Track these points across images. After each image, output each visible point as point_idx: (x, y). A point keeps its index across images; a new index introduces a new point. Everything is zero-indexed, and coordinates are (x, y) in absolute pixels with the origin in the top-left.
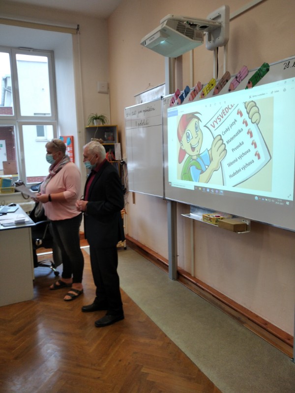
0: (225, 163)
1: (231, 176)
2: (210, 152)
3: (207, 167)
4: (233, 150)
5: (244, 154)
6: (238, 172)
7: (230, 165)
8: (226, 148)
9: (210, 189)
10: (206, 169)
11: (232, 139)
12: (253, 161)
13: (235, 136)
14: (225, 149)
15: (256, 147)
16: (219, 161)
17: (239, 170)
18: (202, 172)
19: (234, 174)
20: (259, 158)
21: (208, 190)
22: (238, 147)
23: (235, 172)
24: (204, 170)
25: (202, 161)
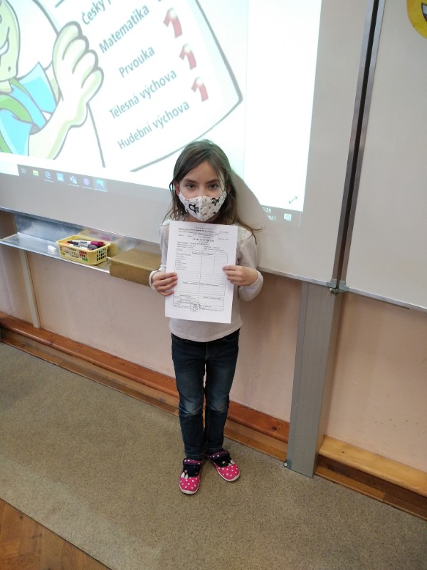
0: (101, 106)
2: (50, 72)
3: (48, 116)
4: (122, 71)
5: (158, 84)
6: (142, 133)
7: (116, 112)
9: (67, 175)
10: (47, 122)
11: (116, 37)
12: (187, 106)
13: (124, 29)
14: (96, 68)
15: (193, 64)
16: (81, 101)
17: (148, 129)
19: (133, 138)
20: (205, 97)
21: (60, 178)
22: (136, 63)
23: (134, 132)
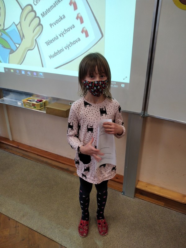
0: (42, 41)
1: (51, 57)
2: (19, 26)
3: (18, 46)
4: (51, 25)
5: (67, 31)
6: (59, 52)
7: (48, 43)
8: (41, 23)
9: (26, 71)
10: (17, 48)
11: (48, 11)
12: (79, 40)
13: (52, 7)
14: (39, 24)
15: (82, 22)
16: (33, 39)
17: (62, 50)
18: (12, 52)
19: (56, 54)
20: (87, 35)
22: (57, 22)
23: (56, 51)
24: (14, 50)
25: (9, 38)
